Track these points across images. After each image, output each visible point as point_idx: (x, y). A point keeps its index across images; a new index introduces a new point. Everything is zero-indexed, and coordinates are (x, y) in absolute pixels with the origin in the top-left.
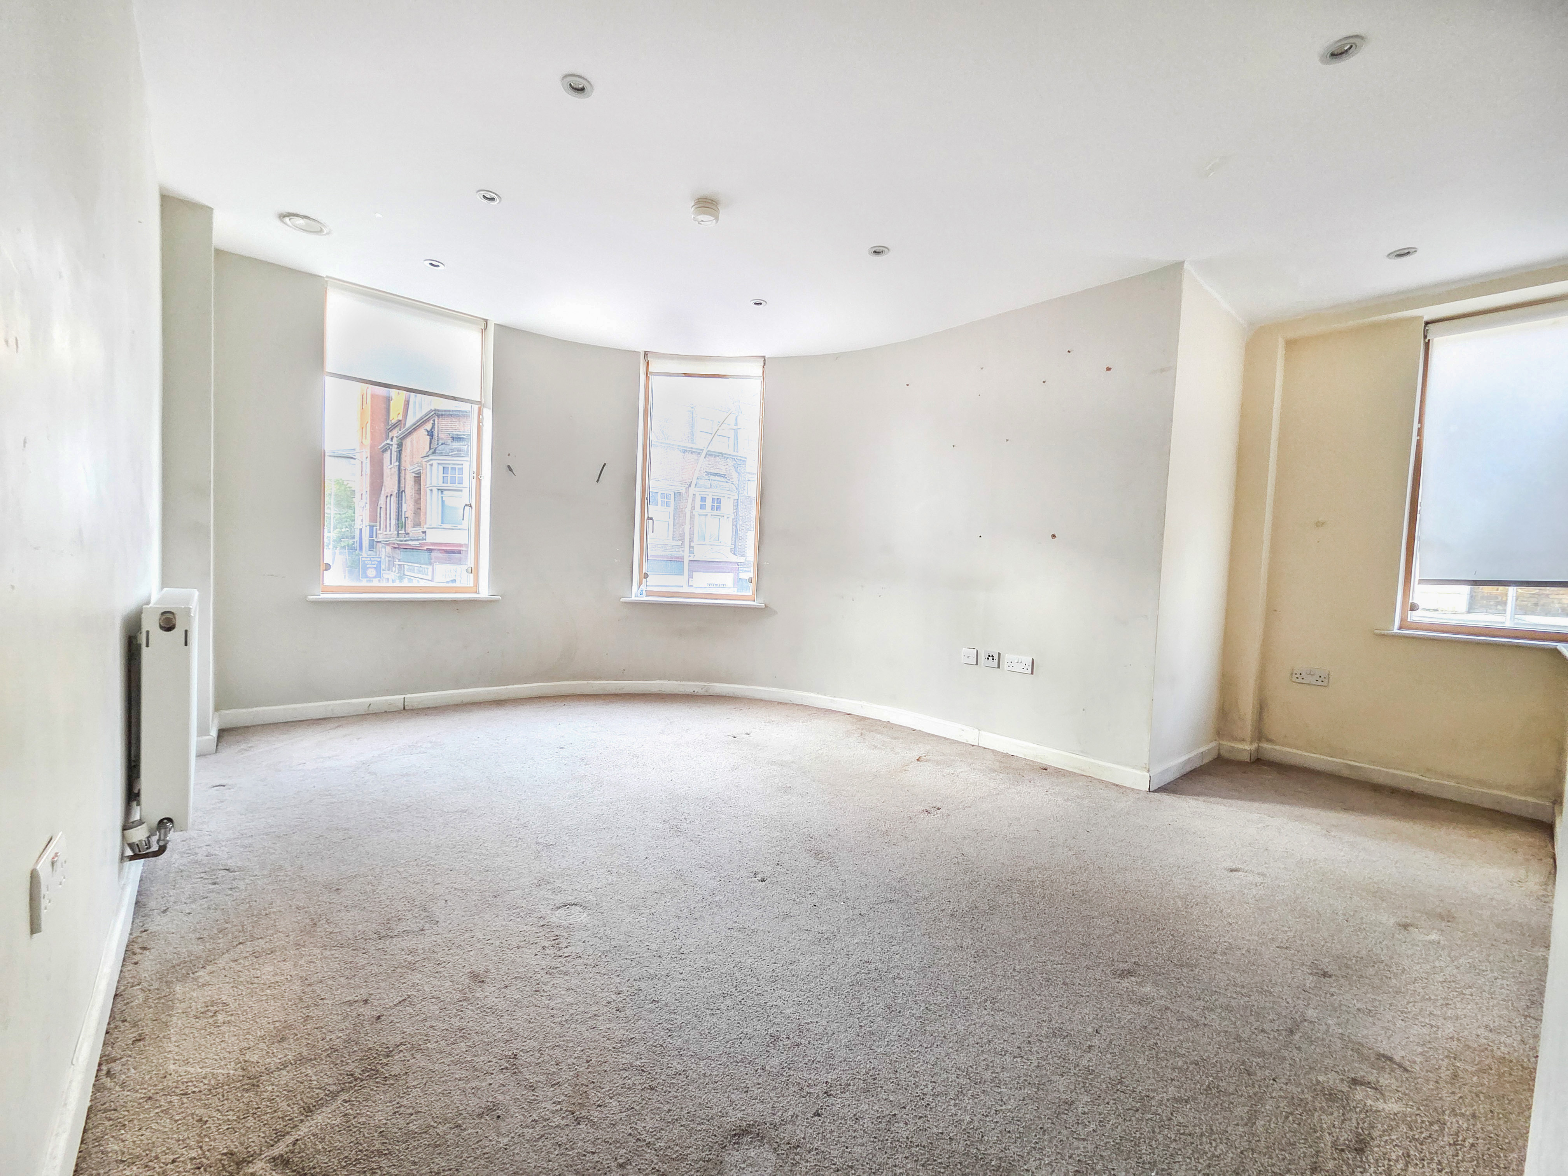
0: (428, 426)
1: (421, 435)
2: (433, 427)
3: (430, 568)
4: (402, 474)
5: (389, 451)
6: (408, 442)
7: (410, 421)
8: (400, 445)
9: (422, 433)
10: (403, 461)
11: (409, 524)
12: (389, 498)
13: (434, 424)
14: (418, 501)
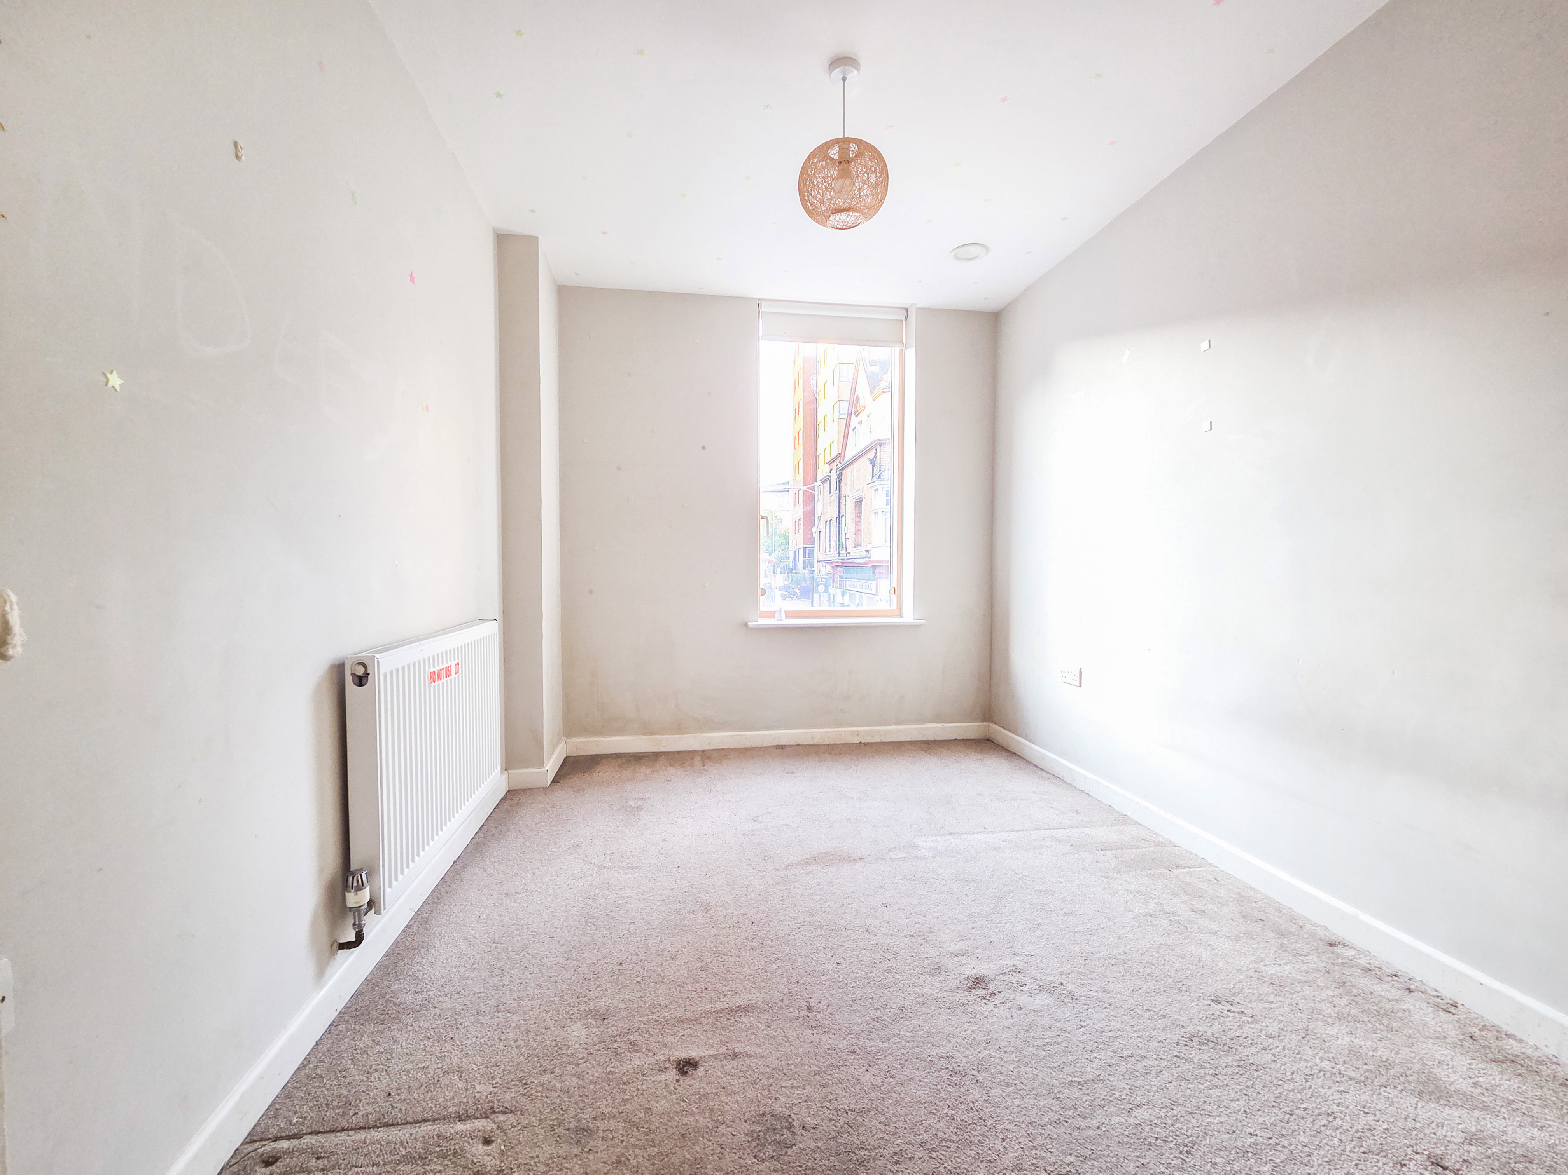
0: (871, 455)
1: (864, 464)
2: (875, 456)
3: (874, 583)
4: (843, 502)
5: (828, 482)
6: (847, 473)
7: (848, 456)
8: (840, 476)
9: (864, 463)
10: (842, 489)
11: (851, 544)
12: (828, 523)
13: (876, 453)
14: (858, 523)
